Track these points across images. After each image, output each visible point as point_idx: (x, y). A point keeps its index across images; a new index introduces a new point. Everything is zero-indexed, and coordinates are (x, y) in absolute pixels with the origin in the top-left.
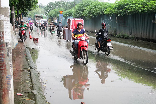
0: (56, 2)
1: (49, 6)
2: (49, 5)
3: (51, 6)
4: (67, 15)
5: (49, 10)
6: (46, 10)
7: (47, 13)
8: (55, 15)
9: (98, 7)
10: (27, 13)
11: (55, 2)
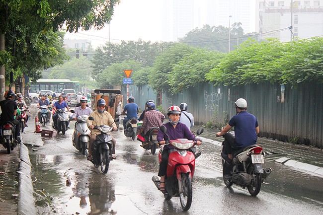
0: (123, 42)
1: (104, 54)
2: (104, 51)
3: (109, 54)
4: (143, 80)
5: (102, 64)
6: (94, 65)
7: (97, 73)
8: (115, 78)
9: (196, 64)
10: (38, 74)
11: (120, 43)
